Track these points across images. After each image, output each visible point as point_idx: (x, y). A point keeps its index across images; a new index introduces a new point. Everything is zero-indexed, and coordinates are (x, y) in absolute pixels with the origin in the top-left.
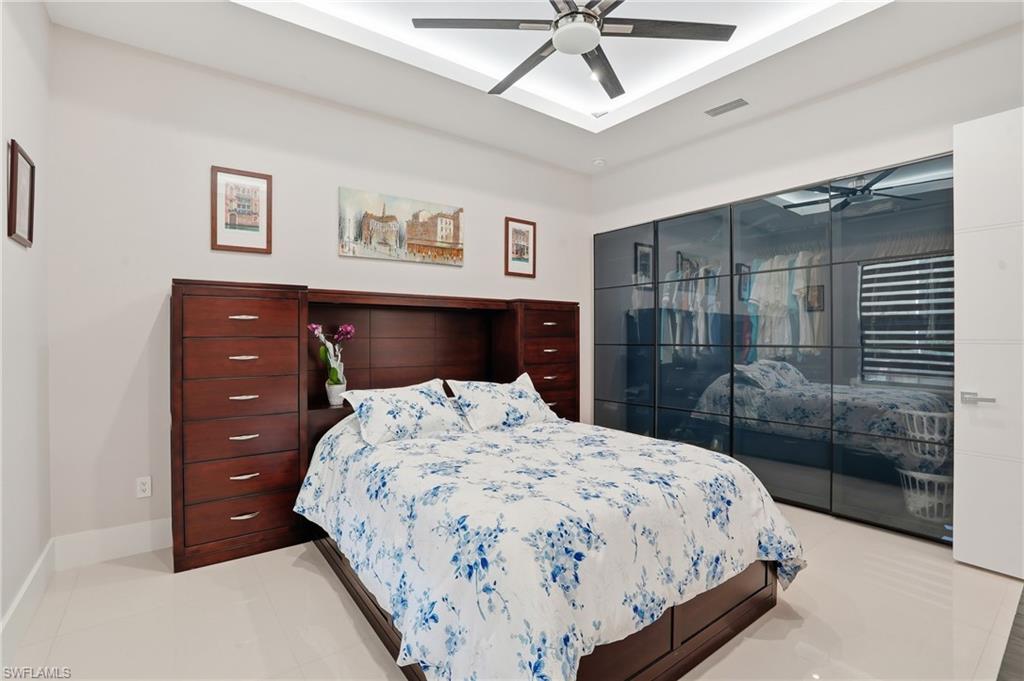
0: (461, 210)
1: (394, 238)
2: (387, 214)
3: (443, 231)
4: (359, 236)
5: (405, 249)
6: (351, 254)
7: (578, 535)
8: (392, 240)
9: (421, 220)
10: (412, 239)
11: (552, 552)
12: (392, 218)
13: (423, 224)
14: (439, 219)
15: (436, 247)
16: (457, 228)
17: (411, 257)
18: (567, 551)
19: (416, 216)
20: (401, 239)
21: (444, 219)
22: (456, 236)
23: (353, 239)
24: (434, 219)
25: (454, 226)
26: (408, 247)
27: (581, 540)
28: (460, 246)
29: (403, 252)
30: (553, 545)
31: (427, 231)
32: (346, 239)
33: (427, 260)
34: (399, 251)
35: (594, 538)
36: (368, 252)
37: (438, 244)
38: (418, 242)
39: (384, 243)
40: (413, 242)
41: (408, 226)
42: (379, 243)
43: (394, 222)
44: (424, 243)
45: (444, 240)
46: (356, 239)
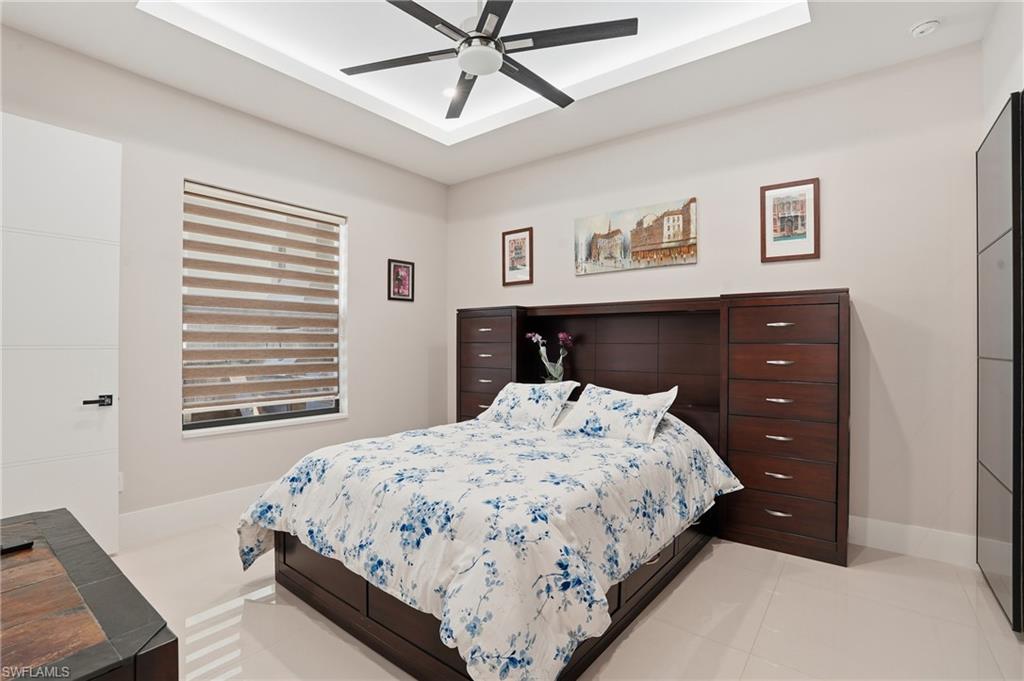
0: (693, 200)
1: (619, 251)
2: (613, 229)
3: (671, 230)
4: (589, 256)
5: (629, 258)
6: (583, 273)
7: (439, 517)
8: (617, 253)
9: (645, 226)
10: (635, 247)
11: (416, 515)
12: (618, 232)
13: (649, 228)
14: (666, 218)
15: (662, 249)
16: (687, 222)
17: (636, 265)
18: (423, 521)
19: (640, 223)
20: (625, 249)
21: (671, 217)
22: (686, 230)
23: (584, 259)
24: (659, 221)
25: (684, 221)
26: (633, 255)
27: (437, 521)
28: (691, 241)
29: (628, 262)
30: (419, 511)
31: (652, 234)
32: (579, 260)
33: (652, 264)
34: (624, 261)
35: (448, 527)
36: (597, 268)
37: (664, 246)
38: (643, 248)
39: (611, 257)
40: (638, 249)
41: (632, 235)
42: (606, 258)
43: (619, 236)
44: (650, 247)
45: (672, 239)
46: (587, 259)
